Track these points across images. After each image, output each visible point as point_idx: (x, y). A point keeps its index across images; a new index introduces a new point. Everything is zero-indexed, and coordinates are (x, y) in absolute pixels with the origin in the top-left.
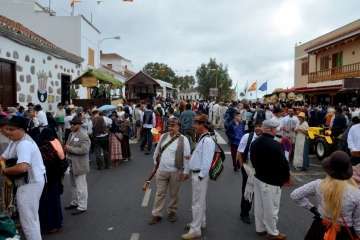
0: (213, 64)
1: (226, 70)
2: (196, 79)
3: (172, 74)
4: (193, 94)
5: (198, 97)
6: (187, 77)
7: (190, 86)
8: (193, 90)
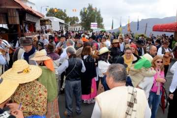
0: (90, 8)
1: (99, 12)
2: (80, 18)
3: (65, 15)
4: (78, 27)
5: (81, 29)
6: (74, 17)
7: (76, 23)
8: (78, 25)
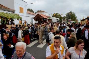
0: (71, 12)
1: (75, 14)
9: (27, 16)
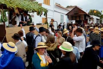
9: (55, 11)
